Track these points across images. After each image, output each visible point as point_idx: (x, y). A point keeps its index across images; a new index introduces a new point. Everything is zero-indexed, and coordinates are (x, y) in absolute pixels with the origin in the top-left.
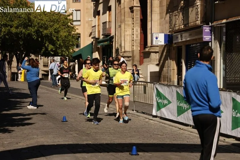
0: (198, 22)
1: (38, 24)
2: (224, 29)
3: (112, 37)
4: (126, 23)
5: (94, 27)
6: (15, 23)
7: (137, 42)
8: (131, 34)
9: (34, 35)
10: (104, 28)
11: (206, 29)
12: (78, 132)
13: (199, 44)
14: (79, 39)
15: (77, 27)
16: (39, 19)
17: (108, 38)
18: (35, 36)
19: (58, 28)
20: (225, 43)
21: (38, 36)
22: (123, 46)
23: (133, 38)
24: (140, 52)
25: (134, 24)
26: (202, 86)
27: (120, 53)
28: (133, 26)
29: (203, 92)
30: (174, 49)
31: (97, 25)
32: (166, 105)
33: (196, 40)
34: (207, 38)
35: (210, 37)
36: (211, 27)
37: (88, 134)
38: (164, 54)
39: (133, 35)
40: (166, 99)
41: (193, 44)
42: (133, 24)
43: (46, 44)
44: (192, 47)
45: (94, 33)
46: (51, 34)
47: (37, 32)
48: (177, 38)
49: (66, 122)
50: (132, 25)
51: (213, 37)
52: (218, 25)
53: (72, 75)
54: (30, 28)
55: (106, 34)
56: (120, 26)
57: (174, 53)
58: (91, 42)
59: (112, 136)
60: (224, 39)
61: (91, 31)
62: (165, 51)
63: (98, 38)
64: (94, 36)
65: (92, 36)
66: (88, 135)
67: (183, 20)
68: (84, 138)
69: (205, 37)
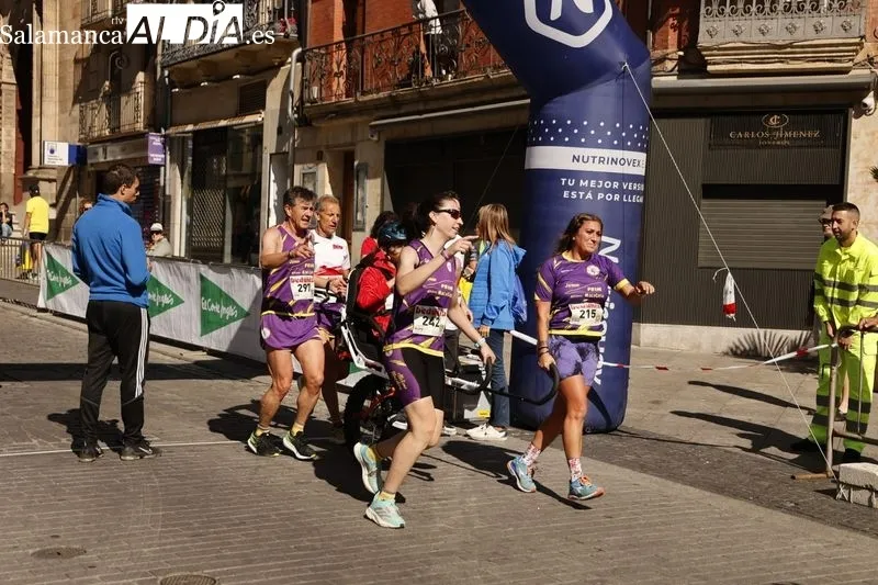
2: (190, 143)
7: (10, 157)
11: (154, 140)
13: (140, 170)
20: (191, 170)
24: (15, 179)
29: (114, 255)
30: (89, 177)
32: (68, 287)
33: (134, 159)
34: (155, 158)
35: (163, 156)
36: (165, 136)
38: (69, 184)
40: (68, 274)
48: (96, 154)
51: (168, 158)
52: (178, 135)
57: (88, 183)
62: (71, 179)
67: (109, 120)
69: (152, 155)
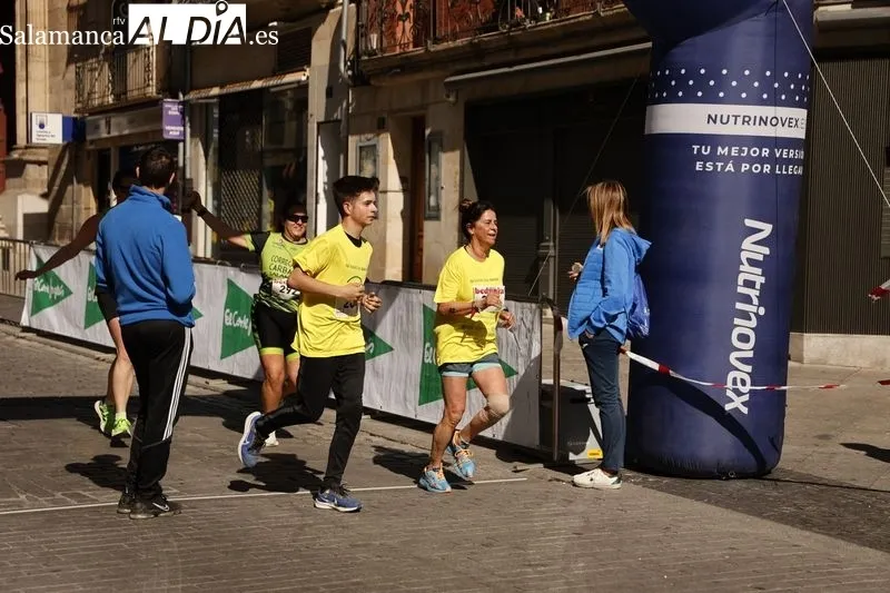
0: (152, 91)
2: (216, 111)
11: (170, 109)
20: (217, 146)
26: (149, 249)
29: (152, 265)
30: (89, 158)
32: (59, 298)
33: (145, 134)
34: (173, 131)
35: (182, 129)
36: (183, 103)
38: (64, 167)
40: (60, 283)
41: (137, 146)
44: (138, 152)
48: (97, 127)
51: (188, 130)
52: (200, 101)
57: (89, 166)
60: (216, 136)
62: (66, 161)
67: (113, 83)
69: (168, 128)
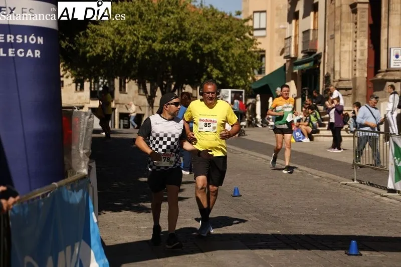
1: (196, 35)
3: (319, 56)
4: (344, 31)
5: (288, 40)
6: (160, 35)
7: (363, 63)
8: (351, 49)
9: (190, 53)
10: (306, 41)
12: (258, 215)
14: (263, 59)
15: (259, 40)
16: (199, 28)
17: (312, 57)
18: (192, 55)
19: (228, 42)
21: (196, 56)
22: (337, 71)
23: (355, 56)
24: (367, 81)
25: (358, 32)
27: (332, 83)
28: (356, 37)
31: (293, 35)
37: (274, 217)
39: (355, 51)
42: (356, 32)
43: (207, 67)
45: (288, 48)
46: (217, 51)
47: (195, 47)
49: (240, 198)
50: (355, 35)
53: (250, 120)
54: (183, 42)
55: (309, 51)
56: (333, 37)
58: (283, 65)
59: (315, 222)
61: (283, 46)
63: (295, 58)
64: (288, 54)
65: (285, 54)
66: (275, 219)
68: (268, 224)
